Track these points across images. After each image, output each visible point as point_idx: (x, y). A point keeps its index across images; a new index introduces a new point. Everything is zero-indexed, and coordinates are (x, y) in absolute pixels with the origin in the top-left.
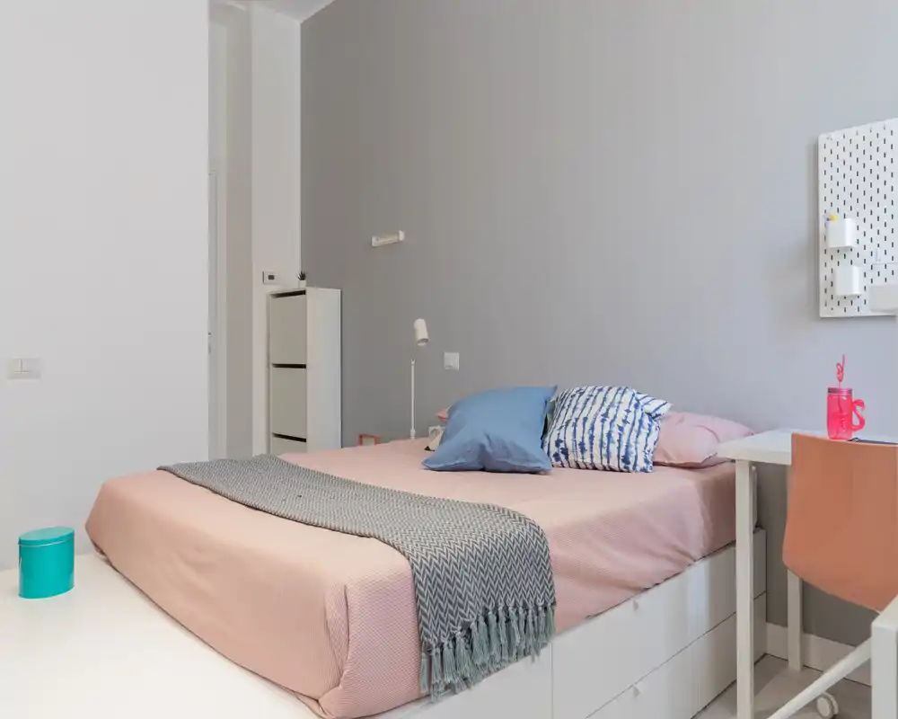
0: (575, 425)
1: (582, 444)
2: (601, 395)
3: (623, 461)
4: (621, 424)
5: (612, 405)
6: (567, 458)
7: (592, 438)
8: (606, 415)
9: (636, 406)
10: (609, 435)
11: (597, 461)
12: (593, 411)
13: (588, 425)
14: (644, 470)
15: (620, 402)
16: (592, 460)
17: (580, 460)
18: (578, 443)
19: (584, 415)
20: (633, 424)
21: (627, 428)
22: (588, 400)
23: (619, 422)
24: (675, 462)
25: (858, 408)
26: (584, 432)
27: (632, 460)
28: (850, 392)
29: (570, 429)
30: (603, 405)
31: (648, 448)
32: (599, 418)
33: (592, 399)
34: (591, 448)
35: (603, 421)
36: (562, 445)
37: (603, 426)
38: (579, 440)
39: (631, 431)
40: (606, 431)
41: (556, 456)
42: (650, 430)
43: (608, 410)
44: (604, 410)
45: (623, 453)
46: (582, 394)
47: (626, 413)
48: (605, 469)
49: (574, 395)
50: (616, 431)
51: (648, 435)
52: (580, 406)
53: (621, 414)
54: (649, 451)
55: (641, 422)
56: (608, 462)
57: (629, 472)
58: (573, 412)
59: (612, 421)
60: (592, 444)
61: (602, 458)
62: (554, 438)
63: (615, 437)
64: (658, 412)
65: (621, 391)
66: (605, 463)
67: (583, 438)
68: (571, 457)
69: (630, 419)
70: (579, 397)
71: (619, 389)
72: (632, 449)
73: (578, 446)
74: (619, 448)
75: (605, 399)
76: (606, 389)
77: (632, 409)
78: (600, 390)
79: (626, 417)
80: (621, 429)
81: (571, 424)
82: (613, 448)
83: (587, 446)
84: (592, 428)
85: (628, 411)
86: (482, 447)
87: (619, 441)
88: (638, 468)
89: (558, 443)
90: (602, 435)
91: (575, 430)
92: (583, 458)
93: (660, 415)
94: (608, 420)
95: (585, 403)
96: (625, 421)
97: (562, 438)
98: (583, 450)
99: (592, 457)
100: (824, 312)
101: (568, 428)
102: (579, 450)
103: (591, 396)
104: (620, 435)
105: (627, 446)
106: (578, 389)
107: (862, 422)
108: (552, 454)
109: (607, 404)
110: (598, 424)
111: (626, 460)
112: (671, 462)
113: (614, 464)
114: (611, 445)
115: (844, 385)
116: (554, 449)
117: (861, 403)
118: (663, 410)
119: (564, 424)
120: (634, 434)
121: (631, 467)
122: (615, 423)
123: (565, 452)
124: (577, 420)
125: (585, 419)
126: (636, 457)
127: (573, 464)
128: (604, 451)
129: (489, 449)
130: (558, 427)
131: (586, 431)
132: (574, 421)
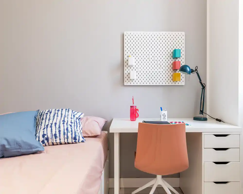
0: (51, 127)
1: (55, 135)
2: (60, 113)
3: (74, 139)
4: (71, 124)
5: (65, 116)
6: (48, 142)
7: (60, 131)
8: (64, 121)
9: (74, 116)
10: (67, 129)
11: (62, 141)
12: (58, 120)
13: (57, 126)
14: (83, 141)
15: (68, 115)
16: (60, 141)
17: (54, 141)
18: (53, 134)
19: (55, 121)
20: (74, 123)
21: (73, 125)
22: (54, 115)
23: (69, 123)
24: (90, 135)
25: (137, 111)
26: (56, 130)
27: (77, 138)
28: (136, 107)
29: (49, 129)
30: (61, 116)
31: (81, 132)
32: (62, 122)
33: (56, 114)
34: (60, 136)
35: (63, 123)
36: (46, 136)
37: (64, 126)
38: (54, 133)
39: (74, 126)
40: (65, 128)
41: (43, 142)
42: (80, 124)
43: (64, 119)
44: (62, 119)
45: (74, 136)
46: (51, 113)
47: (71, 119)
48: (65, 144)
49: (47, 114)
50: (69, 127)
51: (80, 126)
52: (52, 118)
53: (70, 120)
54: (81, 133)
55: (76, 122)
56: (67, 140)
57: (76, 143)
58: (49, 121)
59: (67, 123)
60: (60, 134)
61: (64, 139)
62: (41, 134)
63: (70, 129)
64: (80, 117)
65: (67, 110)
66: (66, 141)
67: (56, 132)
68: (50, 141)
69: (73, 121)
70: (50, 114)
71: (66, 110)
72: (77, 134)
73: (53, 136)
74: (72, 134)
75: (62, 114)
76: (60, 110)
77: (73, 117)
78: (58, 111)
79: (71, 120)
80: (71, 126)
81: (49, 126)
82: (69, 135)
83: (58, 135)
84: (59, 127)
85: (72, 118)
86: (4, 146)
87: (72, 131)
88: (80, 141)
89: (43, 136)
90: (64, 129)
91: (52, 129)
92: (56, 141)
93: (81, 118)
94: (65, 123)
95: (54, 117)
96: (71, 123)
97: (45, 133)
98: (56, 137)
99: (60, 139)
100: (125, 84)
101: (48, 128)
102: (54, 137)
103: (55, 113)
104: (71, 128)
105: (75, 133)
106: (48, 110)
107: (138, 115)
108: (40, 141)
109: (63, 116)
110: (62, 125)
111: (75, 139)
112: (89, 136)
113: (70, 141)
114: (68, 133)
115: (134, 105)
116: (41, 139)
117: (138, 110)
118: (81, 117)
119: (46, 127)
120: (75, 127)
121: (77, 141)
122: (68, 124)
123: (47, 139)
124: (52, 124)
125: (56, 124)
126: (79, 137)
127: (51, 144)
128: (66, 136)
129: (7, 147)
130: (43, 128)
131: (57, 129)
132: (50, 125)
